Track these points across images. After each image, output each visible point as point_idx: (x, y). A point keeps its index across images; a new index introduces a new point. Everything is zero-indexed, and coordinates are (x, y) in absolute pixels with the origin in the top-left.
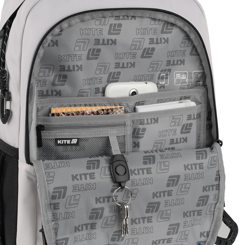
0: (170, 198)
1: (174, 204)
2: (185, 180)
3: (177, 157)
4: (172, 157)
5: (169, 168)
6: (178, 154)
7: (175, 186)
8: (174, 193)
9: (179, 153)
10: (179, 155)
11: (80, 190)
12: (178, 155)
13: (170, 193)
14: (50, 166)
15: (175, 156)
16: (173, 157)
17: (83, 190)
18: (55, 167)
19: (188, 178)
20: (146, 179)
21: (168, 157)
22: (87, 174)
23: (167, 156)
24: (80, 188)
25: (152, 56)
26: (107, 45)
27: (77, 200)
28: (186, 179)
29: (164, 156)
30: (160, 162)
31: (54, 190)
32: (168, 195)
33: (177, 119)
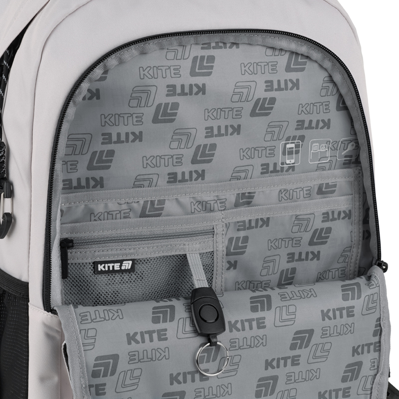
0: (296, 369)
1: (302, 379)
2: (322, 337)
3: (309, 296)
4: (301, 297)
5: (295, 318)
6: (311, 292)
7: (305, 347)
8: (302, 360)
9: (312, 290)
10: (313, 292)
11: (141, 361)
12: (310, 294)
13: (295, 361)
14: (88, 317)
15: (306, 294)
16: (303, 297)
17: (148, 360)
18: (96, 319)
19: (327, 334)
20: (255, 338)
21: (294, 297)
22: (154, 331)
23: (291, 296)
24: (141, 357)
25: (270, 113)
26: (190, 95)
27: (136, 378)
28: (324, 335)
29: (287, 296)
30: (280, 307)
31: (95, 361)
32: (293, 364)
33: (303, 220)
